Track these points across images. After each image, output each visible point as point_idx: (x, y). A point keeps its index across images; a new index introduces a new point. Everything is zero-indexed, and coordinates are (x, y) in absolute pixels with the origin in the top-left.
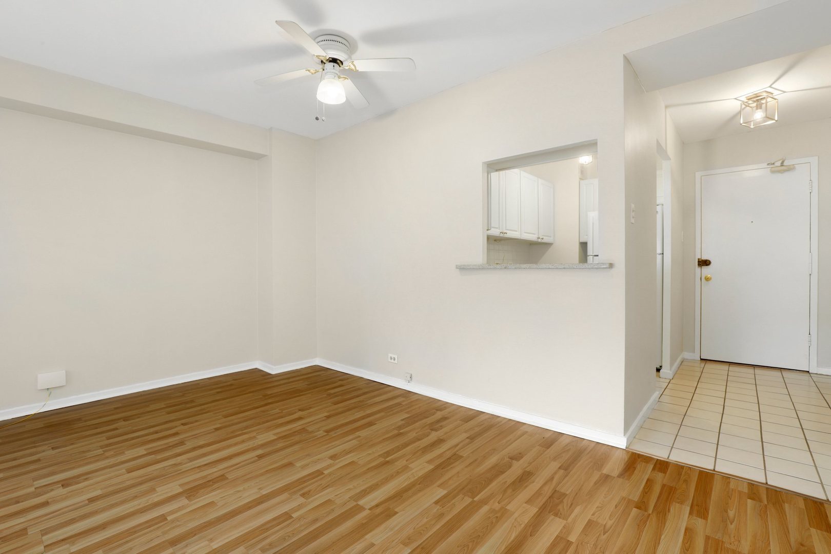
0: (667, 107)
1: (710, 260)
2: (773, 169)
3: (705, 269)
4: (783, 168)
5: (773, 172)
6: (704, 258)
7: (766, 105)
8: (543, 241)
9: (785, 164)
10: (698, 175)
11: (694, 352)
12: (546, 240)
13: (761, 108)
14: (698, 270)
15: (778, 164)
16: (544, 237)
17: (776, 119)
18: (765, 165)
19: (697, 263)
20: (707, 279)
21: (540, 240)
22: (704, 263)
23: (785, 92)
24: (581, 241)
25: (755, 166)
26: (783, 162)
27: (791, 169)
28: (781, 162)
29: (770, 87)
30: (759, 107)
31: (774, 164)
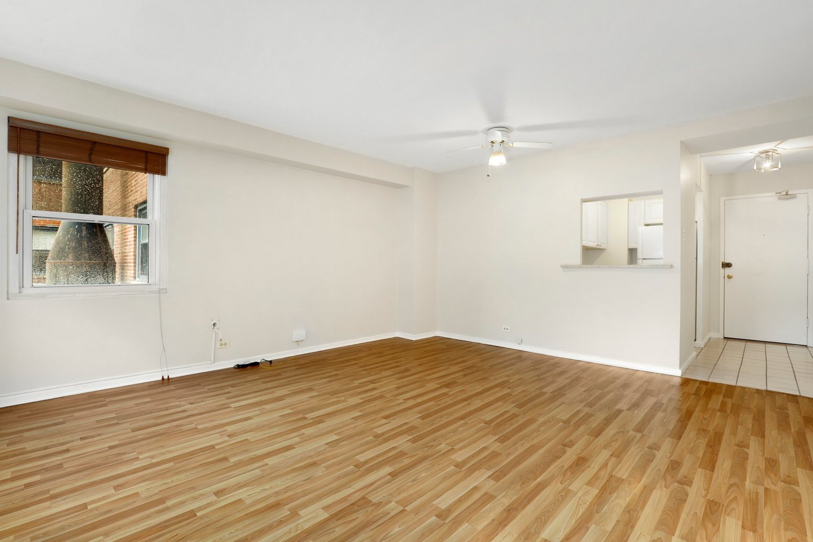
0: (701, 157)
1: (733, 264)
2: (780, 197)
3: (727, 269)
4: (788, 196)
5: (780, 199)
6: (727, 261)
7: (772, 157)
8: (600, 247)
9: (789, 193)
10: (722, 199)
11: (719, 332)
12: (603, 247)
13: (769, 159)
14: (722, 270)
15: (784, 193)
16: (602, 245)
17: (780, 167)
18: (774, 194)
19: (721, 265)
20: (729, 277)
21: (598, 247)
22: (727, 265)
23: (785, 149)
24: (629, 248)
25: (767, 194)
26: (787, 193)
27: (793, 197)
28: (785, 192)
29: (775, 147)
30: (768, 157)
31: (780, 193)
